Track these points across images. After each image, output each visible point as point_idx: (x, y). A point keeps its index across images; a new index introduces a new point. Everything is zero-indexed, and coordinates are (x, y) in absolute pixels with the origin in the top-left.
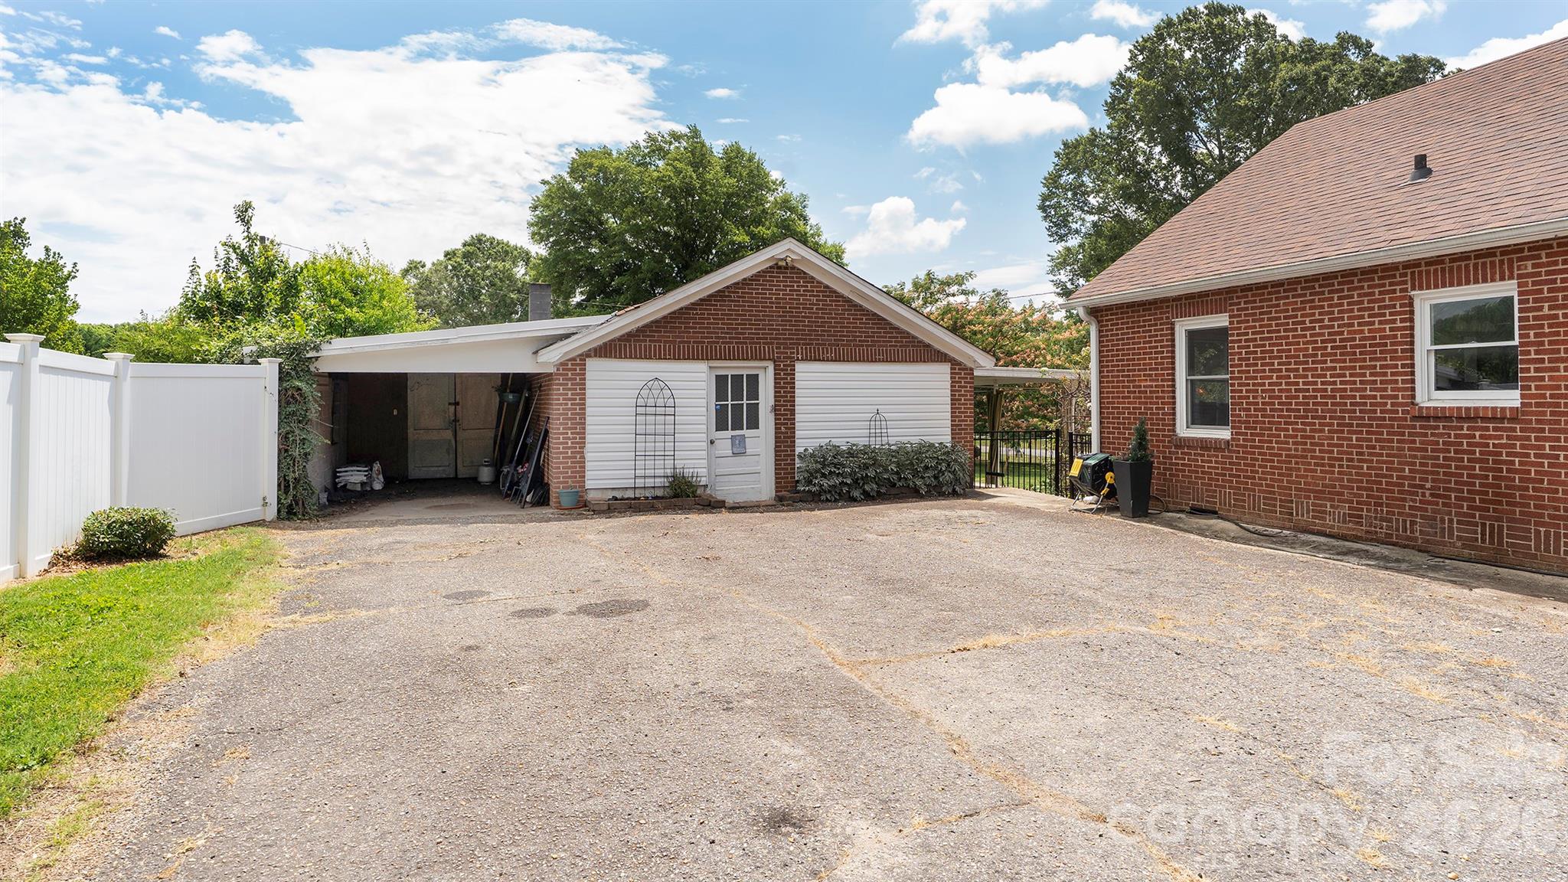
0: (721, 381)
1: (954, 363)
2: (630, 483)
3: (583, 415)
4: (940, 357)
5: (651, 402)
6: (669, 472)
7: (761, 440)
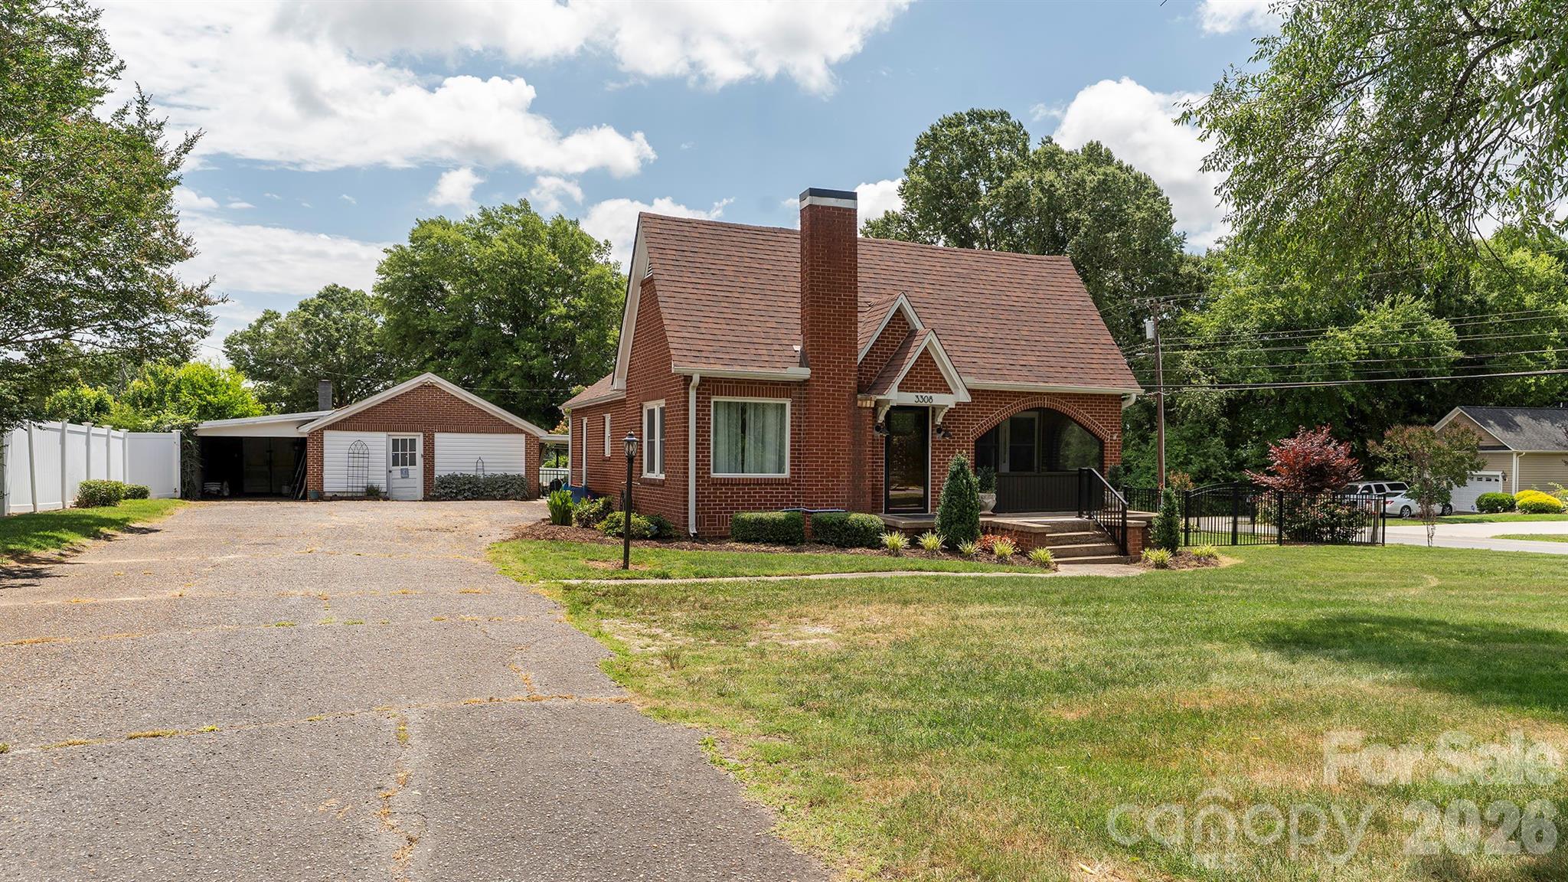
0: (395, 441)
1: (527, 434)
2: (345, 490)
3: (322, 457)
4: (519, 431)
5: (356, 451)
6: (365, 485)
7: (417, 471)
